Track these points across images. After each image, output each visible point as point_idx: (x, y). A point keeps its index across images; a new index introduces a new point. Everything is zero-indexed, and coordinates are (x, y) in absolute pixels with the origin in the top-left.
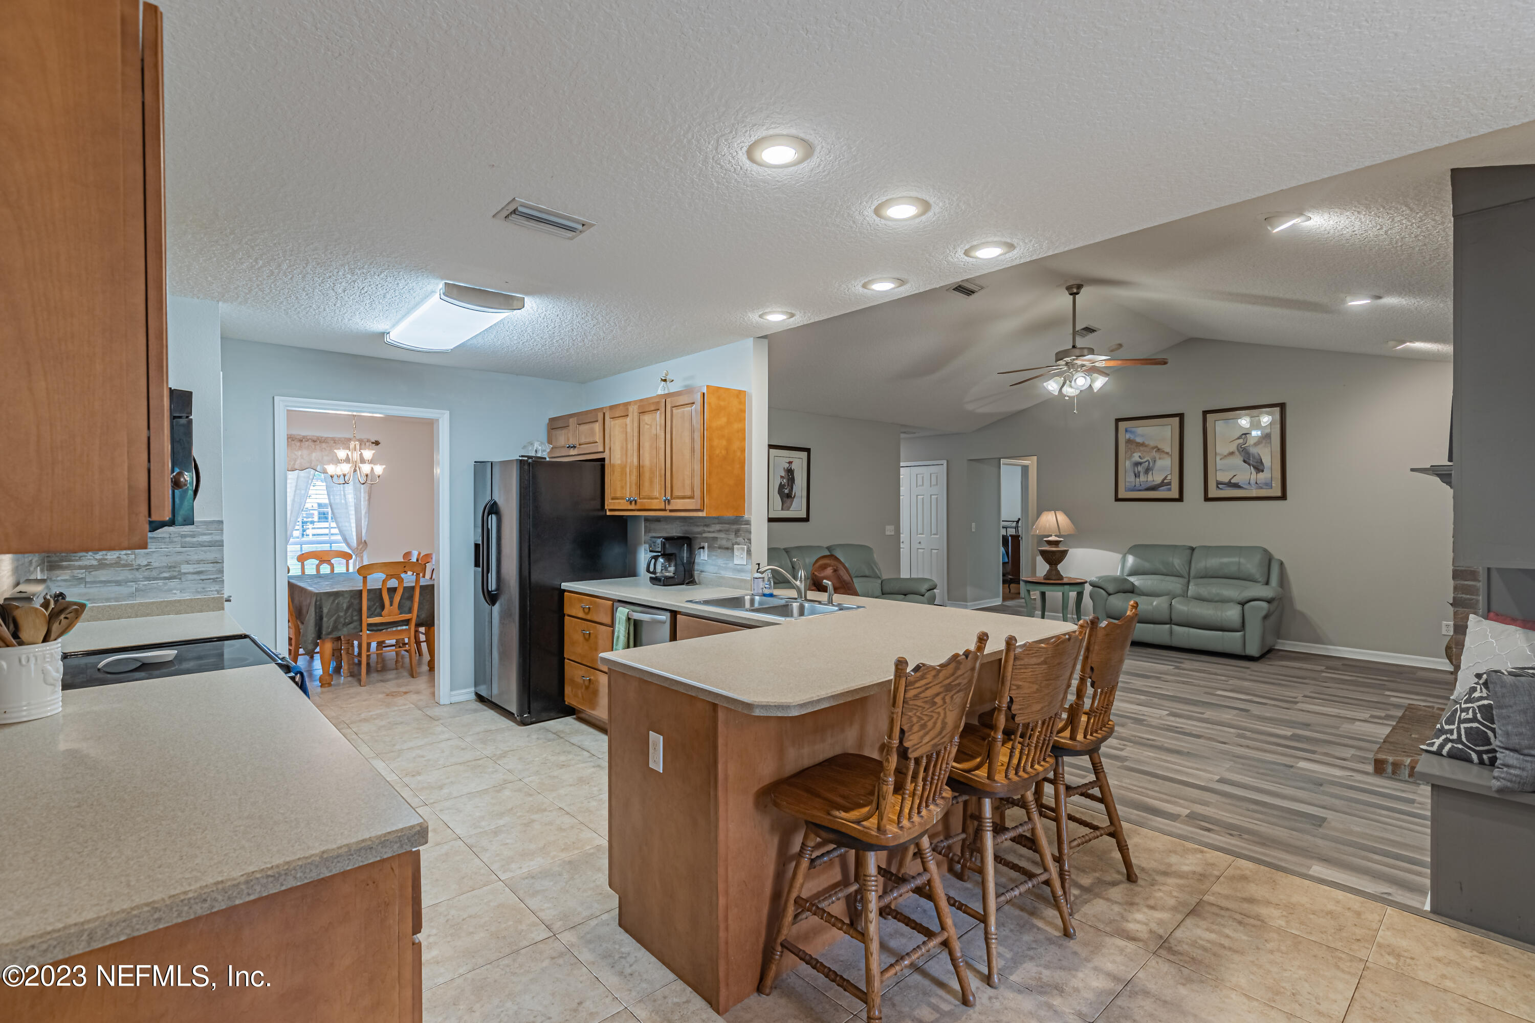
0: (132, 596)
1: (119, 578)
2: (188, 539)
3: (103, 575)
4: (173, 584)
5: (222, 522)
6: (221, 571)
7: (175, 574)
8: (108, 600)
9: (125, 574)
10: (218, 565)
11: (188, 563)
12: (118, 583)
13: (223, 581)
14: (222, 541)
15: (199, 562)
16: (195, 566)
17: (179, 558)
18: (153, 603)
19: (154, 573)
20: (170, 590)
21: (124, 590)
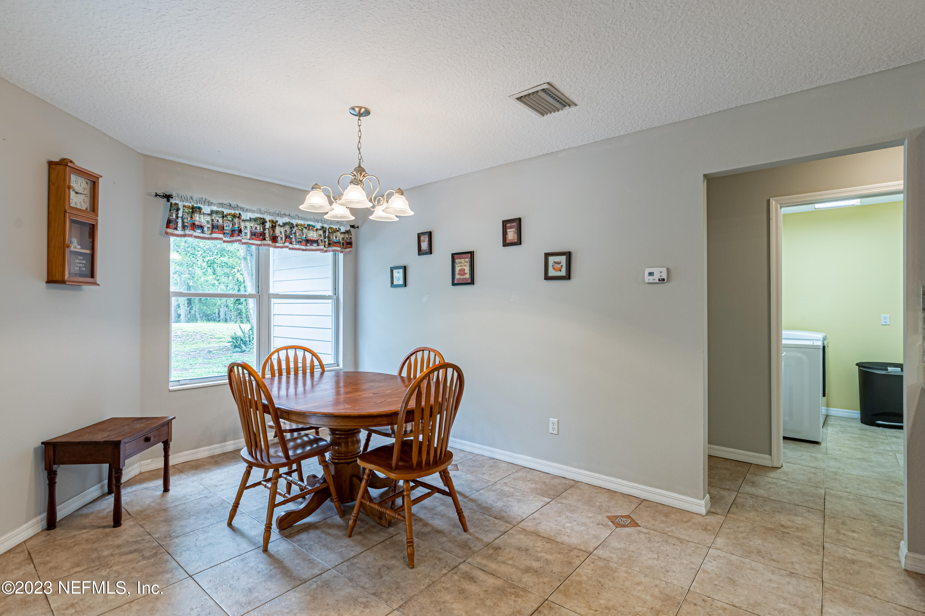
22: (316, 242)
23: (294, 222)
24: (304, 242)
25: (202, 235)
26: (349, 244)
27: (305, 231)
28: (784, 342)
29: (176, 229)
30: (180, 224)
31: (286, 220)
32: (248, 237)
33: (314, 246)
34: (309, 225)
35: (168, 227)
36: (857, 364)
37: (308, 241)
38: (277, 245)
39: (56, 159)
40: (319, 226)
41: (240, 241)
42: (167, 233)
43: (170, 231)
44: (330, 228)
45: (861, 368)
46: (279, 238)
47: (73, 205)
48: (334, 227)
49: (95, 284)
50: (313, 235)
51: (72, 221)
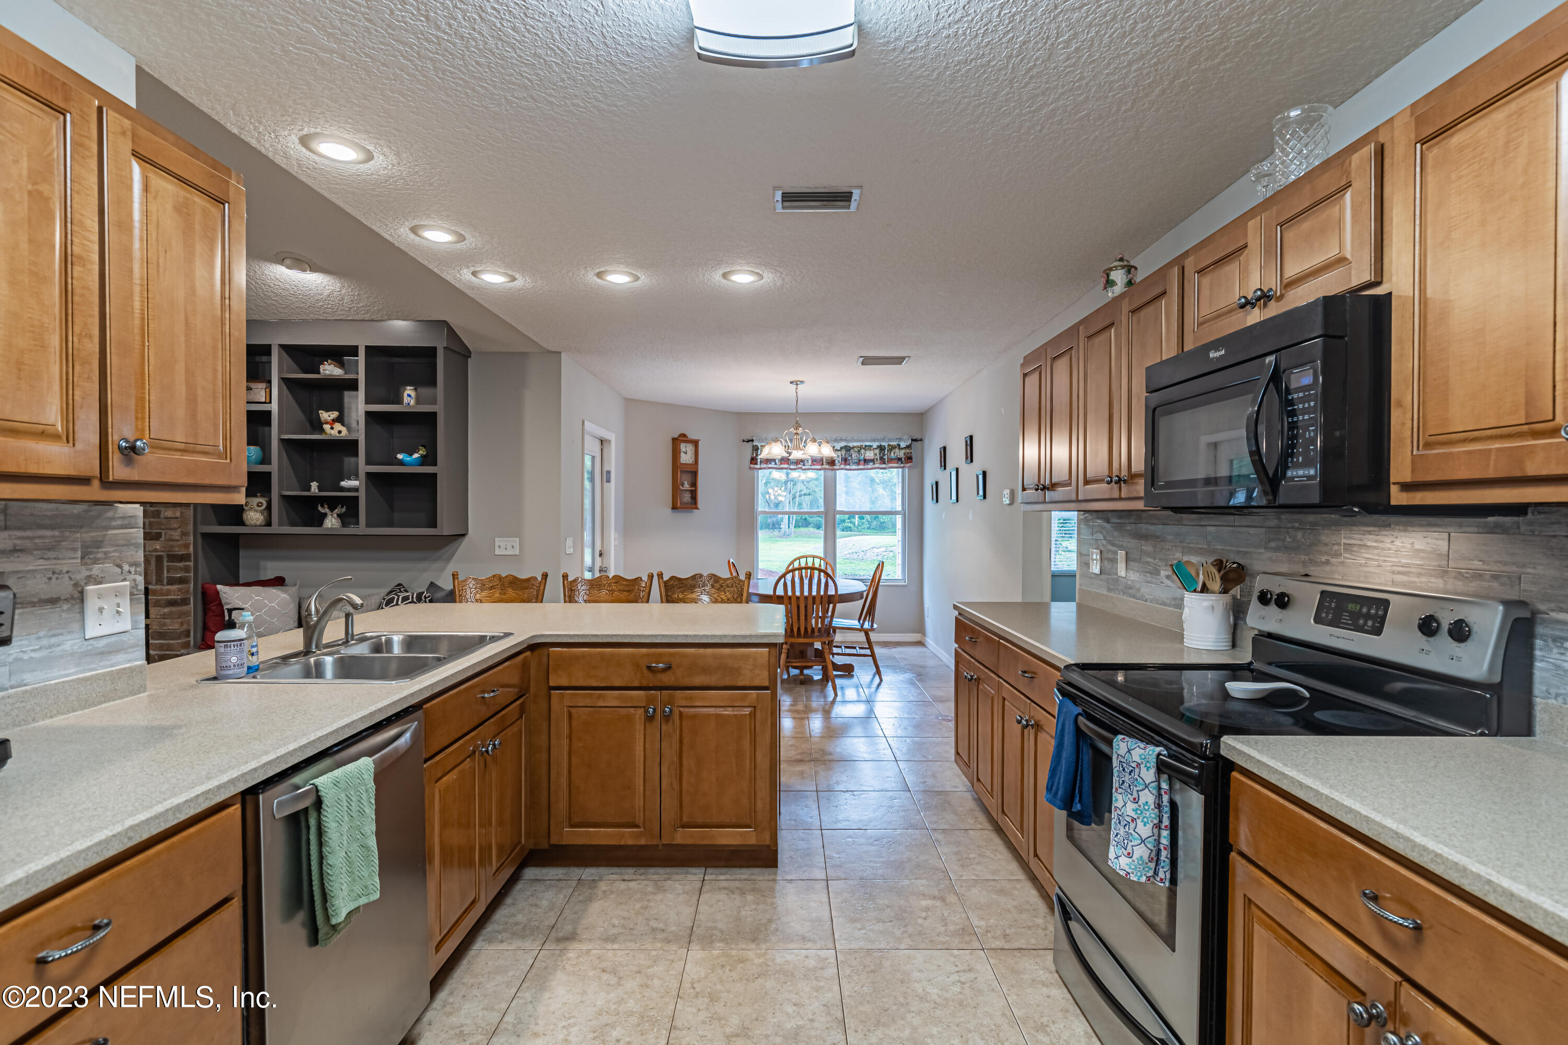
22: (873, 461)
23: (851, 445)
24: (862, 462)
25: (775, 466)
26: (909, 459)
27: (863, 451)
29: (756, 464)
30: (759, 461)
31: (843, 444)
32: (810, 463)
33: (870, 465)
34: (866, 446)
35: (751, 463)
37: (866, 461)
38: (835, 467)
39: (676, 436)
40: (875, 445)
41: (801, 468)
42: (750, 468)
43: (752, 466)
44: (889, 445)
46: (836, 462)
47: (682, 462)
48: (892, 443)
49: (697, 508)
50: (870, 455)
51: (682, 472)
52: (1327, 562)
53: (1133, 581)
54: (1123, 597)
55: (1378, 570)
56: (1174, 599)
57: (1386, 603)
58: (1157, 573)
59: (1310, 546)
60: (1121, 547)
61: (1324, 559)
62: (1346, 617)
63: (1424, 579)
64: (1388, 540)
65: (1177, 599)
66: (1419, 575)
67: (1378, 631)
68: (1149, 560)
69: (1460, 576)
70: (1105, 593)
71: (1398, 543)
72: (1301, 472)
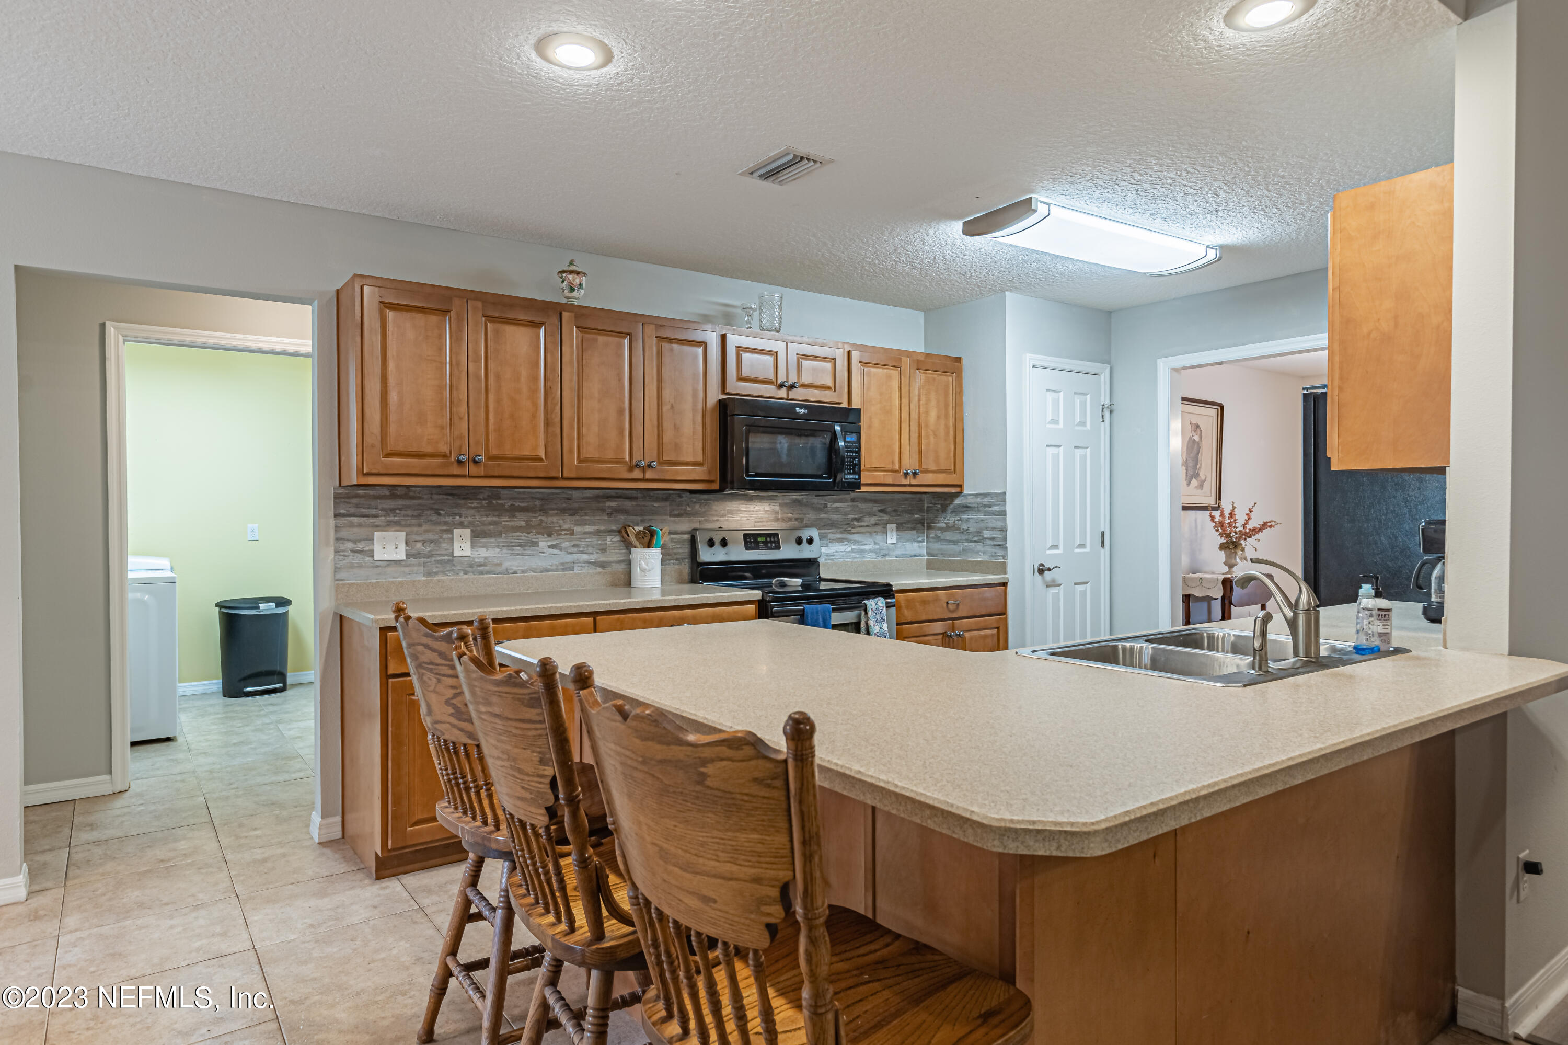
0: (960, 554)
1: (955, 539)
2: (987, 509)
3: (948, 535)
4: (980, 547)
5: (1005, 493)
6: (1005, 539)
7: (981, 538)
8: (950, 555)
9: (957, 537)
10: (1004, 533)
11: (987, 529)
12: (955, 542)
13: (1006, 548)
14: (1005, 511)
15: (993, 529)
16: (991, 533)
17: (982, 525)
18: (970, 561)
19: (970, 537)
20: (978, 552)
21: (958, 548)
28: (131, 575)
36: (217, 605)
45: (223, 610)
52: (717, 520)
53: (486, 558)
54: (466, 577)
55: (747, 522)
56: (562, 564)
57: (776, 535)
58: (535, 544)
59: (705, 512)
60: (462, 525)
61: (715, 518)
62: (761, 545)
63: (769, 524)
64: (752, 507)
65: (567, 563)
66: (767, 522)
67: (778, 548)
68: (518, 534)
69: (783, 520)
70: (423, 578)
71: (757, 508)
72: (852, 477)
